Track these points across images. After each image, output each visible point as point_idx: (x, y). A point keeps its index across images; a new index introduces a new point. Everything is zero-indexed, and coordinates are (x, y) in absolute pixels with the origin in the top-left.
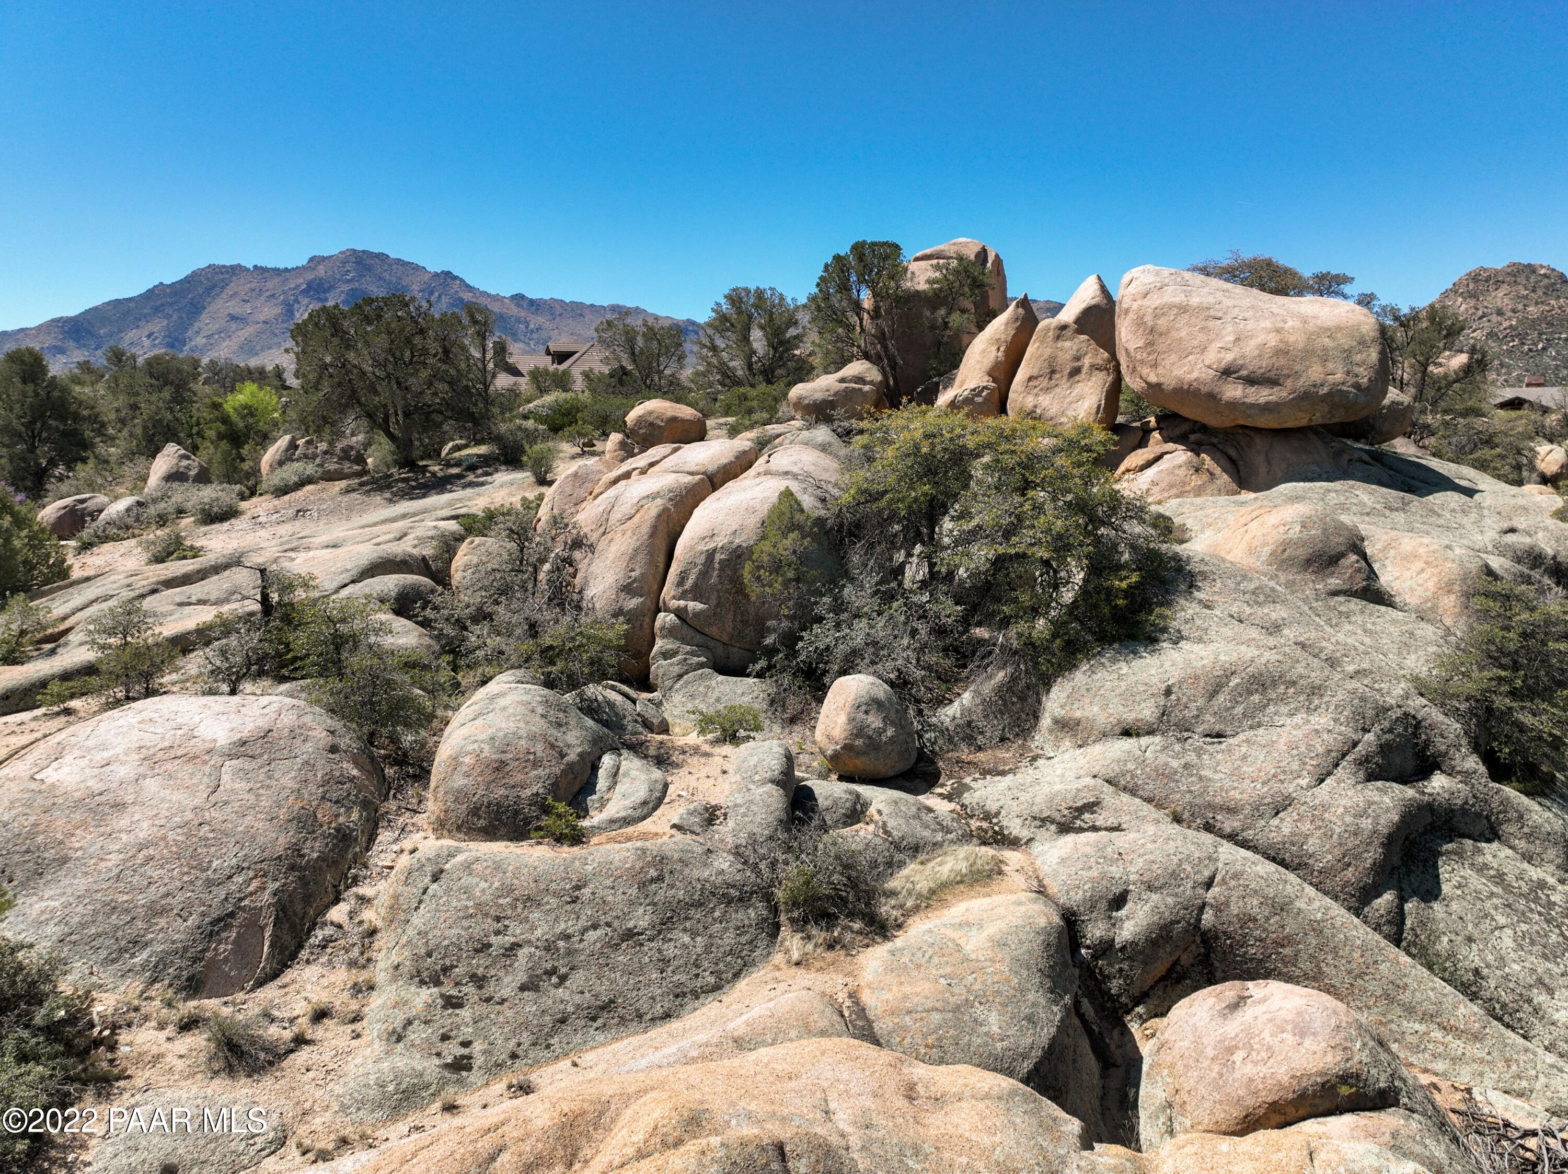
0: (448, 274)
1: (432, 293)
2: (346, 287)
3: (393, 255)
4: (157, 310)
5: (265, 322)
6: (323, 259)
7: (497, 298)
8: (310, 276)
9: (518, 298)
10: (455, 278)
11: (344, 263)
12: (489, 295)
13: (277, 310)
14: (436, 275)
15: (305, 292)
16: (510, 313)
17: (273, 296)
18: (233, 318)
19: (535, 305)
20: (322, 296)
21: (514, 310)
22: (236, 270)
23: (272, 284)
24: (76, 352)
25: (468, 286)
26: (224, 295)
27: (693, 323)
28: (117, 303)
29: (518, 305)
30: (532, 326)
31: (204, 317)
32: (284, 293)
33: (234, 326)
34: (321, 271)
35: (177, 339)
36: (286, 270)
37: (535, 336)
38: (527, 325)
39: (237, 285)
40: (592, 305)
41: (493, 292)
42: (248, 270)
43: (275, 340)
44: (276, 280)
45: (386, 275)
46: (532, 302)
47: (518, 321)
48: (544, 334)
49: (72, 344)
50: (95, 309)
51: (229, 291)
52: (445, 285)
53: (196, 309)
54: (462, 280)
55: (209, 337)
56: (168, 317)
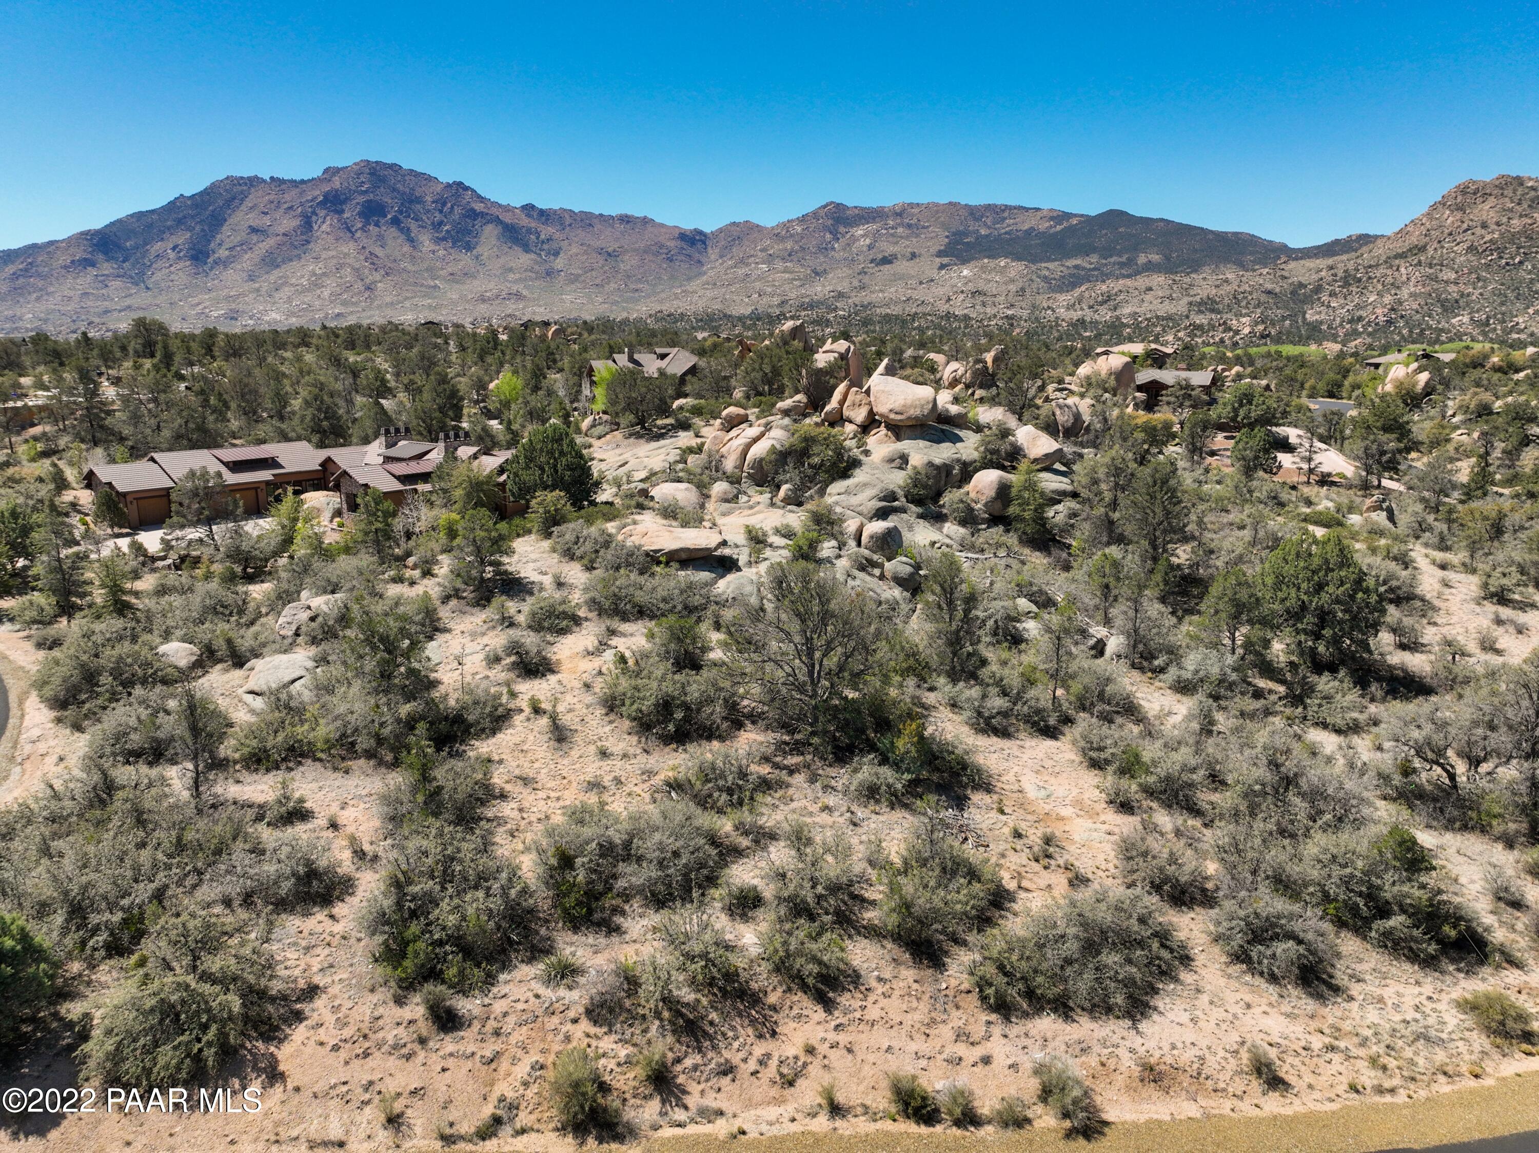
0: (460, 184)
1: (444, 204)
2: (361, 199)
3: (406, 166)
4: (180, 222)
5: (285, 235)
6: (338, 170)
7: (507, 209)
8: (327, 188)
9: (528, 208)
10: (467, 188)
11: (359, 174)
12: (500, 206)
13: (296, 222)
14: (449, 186)
15: (322, 204)
16: (522, 223)
17: (291, 208)
18: (254, 230)
19: (545, 215)
20: (339, 207)
21: (524, 221)
22: (254, 181)
23: (291, 196)
24: (106, 265)
25: (479, 196)
26: (243, 207)
27: (701, 233)
28: (140, 215)
29: (528, 215)
30: (543, 237)
31: (226, 229)
32: (302, 204)
33: (255, 238)
34: (336, 183)
35: (201, 252)
36: (303, 182)
37: (546, 247)
38: (538, 235)
39: (255, 197)
40: (601, 215)
41: (504, 203)
42: (264, 181)
43: (296, 252)
44: (294, 192)
45: (399, 186)
46: (542, 212)
47: (529, 231)
48: (555, 245)
49: (101, 256)
50: (119, 221)
51: (248, 203)
52: (457, 195)
53: (217, 221)
54: (473, 191)
55: (231, 249)
56: (190, 229)
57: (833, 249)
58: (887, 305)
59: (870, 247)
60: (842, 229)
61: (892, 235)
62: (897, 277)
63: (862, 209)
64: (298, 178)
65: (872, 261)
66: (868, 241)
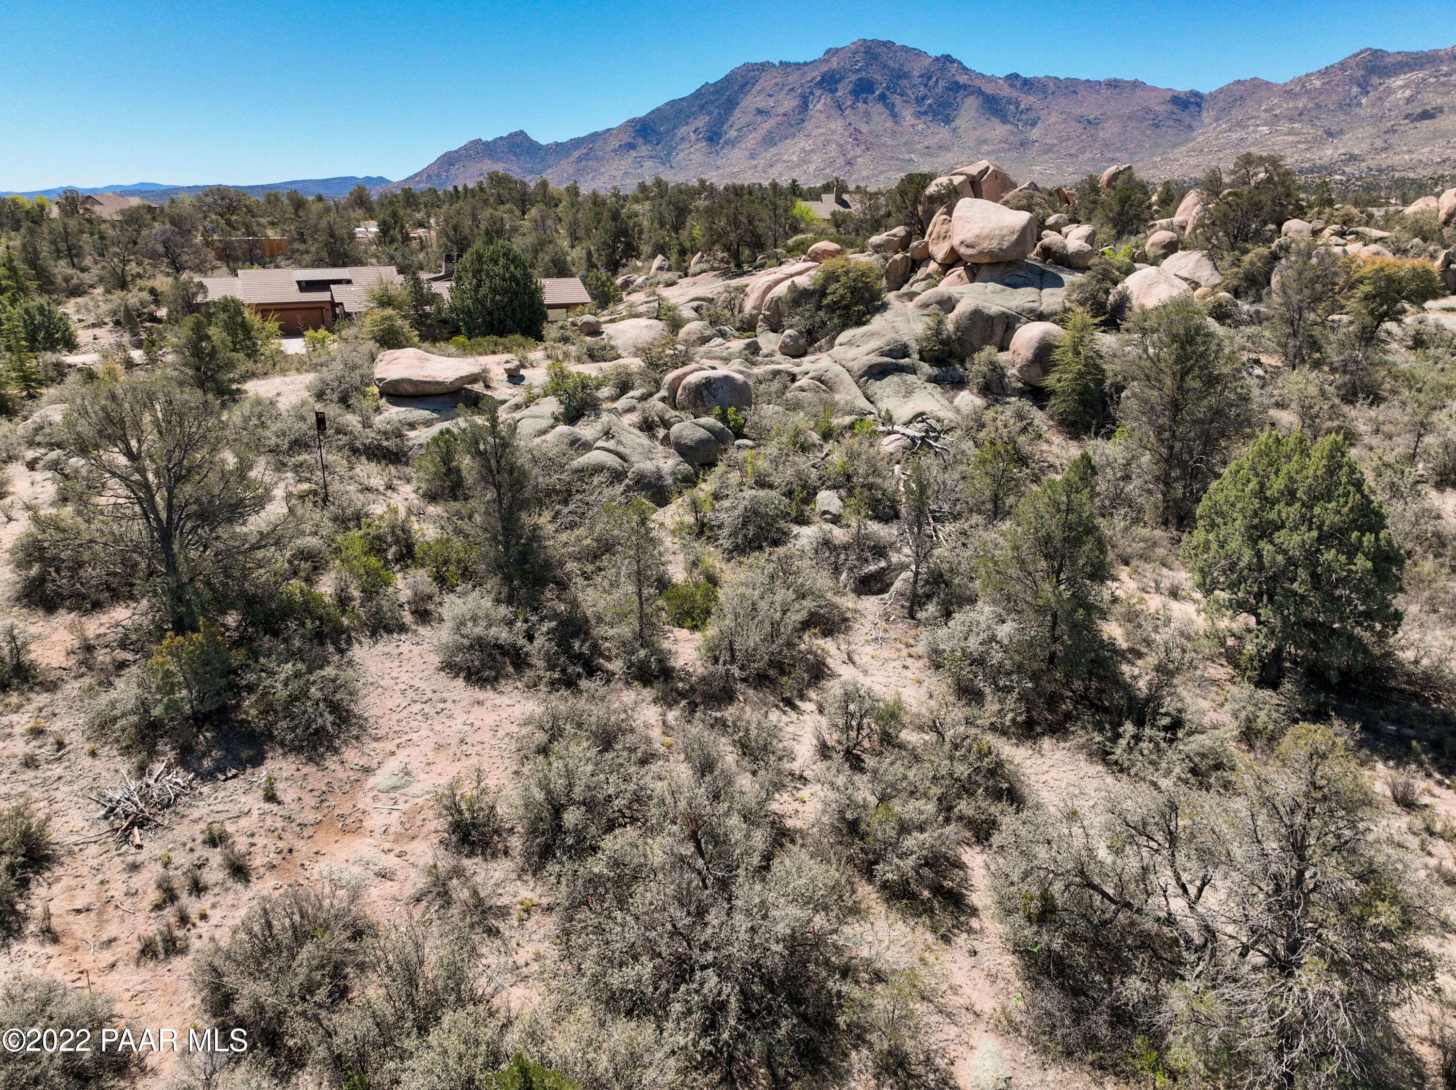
0: (948, 59)
1: (930, 78)
2: (854, 77)
3: (898, 43)
4: (702, 107)
5: (784, 115)
6: (837, 50)
7: (991, 79)
8: (825, 68)
9: (1013, 78)
10: (953, 61)
11: (855, 53)
12: (984, 76)
13: (795, 103)
14: (937, 59)
15: (819, 84)
16: (1003, 94)
17: (792, 89)
18: (760, 112)
19: (1028, 85)
20: (833, 87)
21: (1007, 91)
22: (765, 67)
23: (794, 78)
24: (643, 148)
25: (965, 68)
26: (754, 91)
27: (1196, 94)
28: (674, 103)
29: (1012, 86)
30: (1022, 106)
31: (737, 113)
32: (802, 86)
33: (759, 119)
34: (834, 63)
35: (716, 134)
36: (806, 64)
37: (1024, 117)
38: (1018, 105)
39: (766, 82)
40: (1088, 81)
41: (988, 74)
42: (774, 66)
43: (792, 130)
44: (796, 75)
45: (891, 63)
46: (1026, 81)
47: (1009, 101)
48: (1033, 115)
49: (640, 141)
50: (658, 109)
51: (758, 87)
52: (943, 69)
53: (731, 105)
54: (960, 63)
55: (739, 130)
56: (710, 114)
57: (1359, 104)
58: (1413, 169)
59: (1409, 100)
60: (1375, 80)
61: (1444, 84)
62: (1437, 135)
63: (1408, 54)
64: (801, 61)
65: (1407, 117)
66: (1408, 93)
